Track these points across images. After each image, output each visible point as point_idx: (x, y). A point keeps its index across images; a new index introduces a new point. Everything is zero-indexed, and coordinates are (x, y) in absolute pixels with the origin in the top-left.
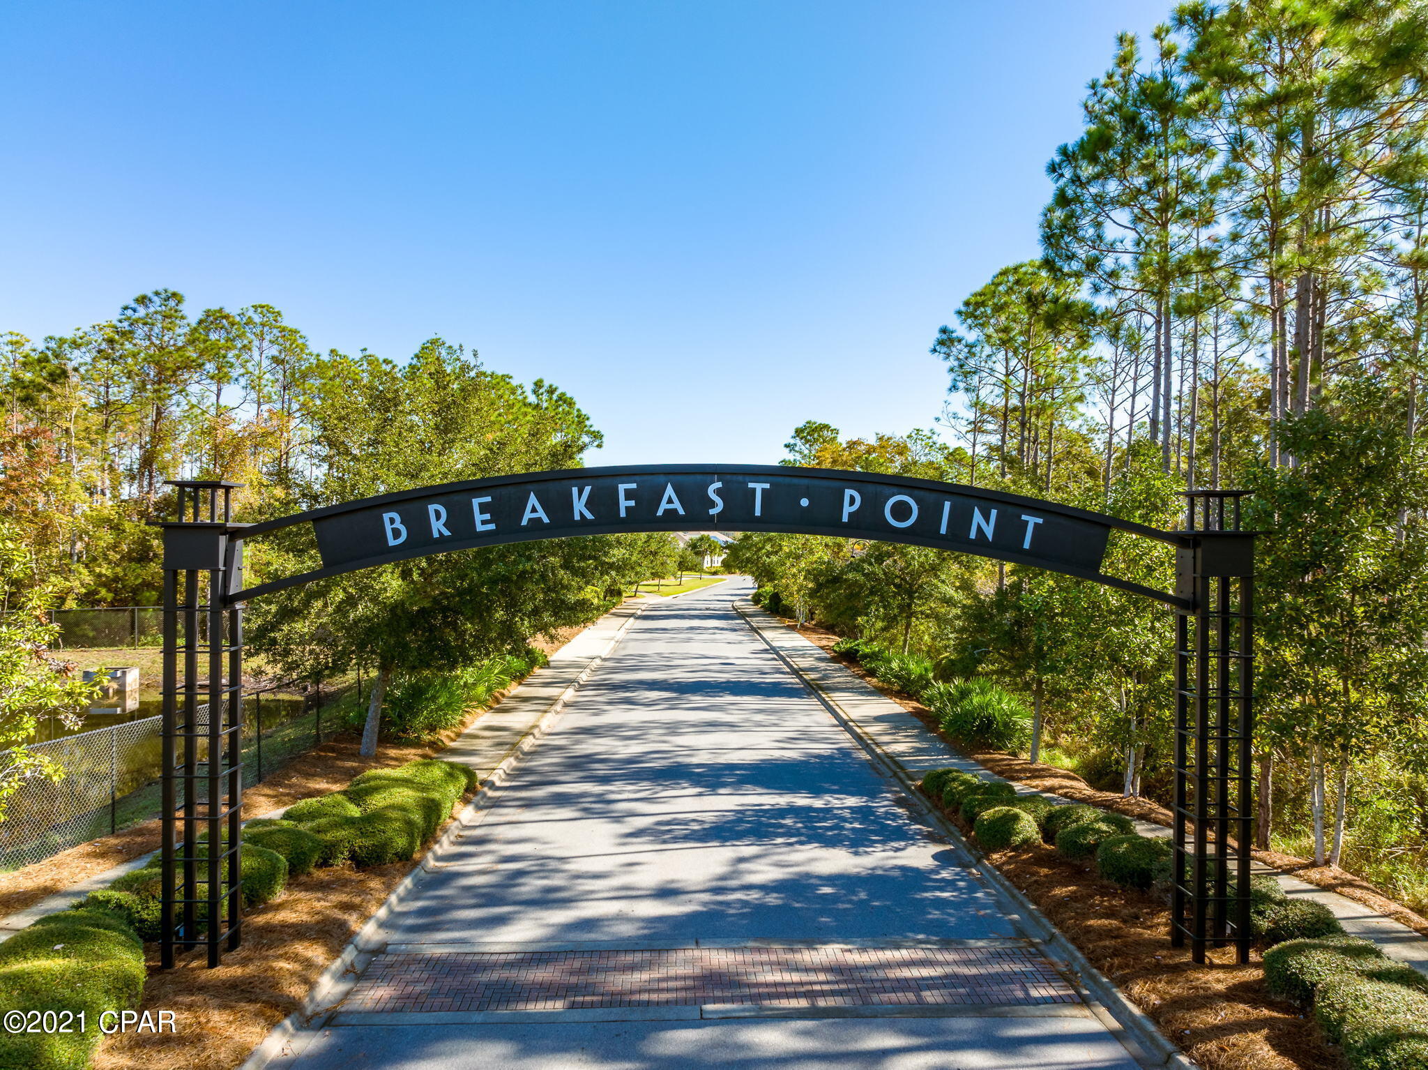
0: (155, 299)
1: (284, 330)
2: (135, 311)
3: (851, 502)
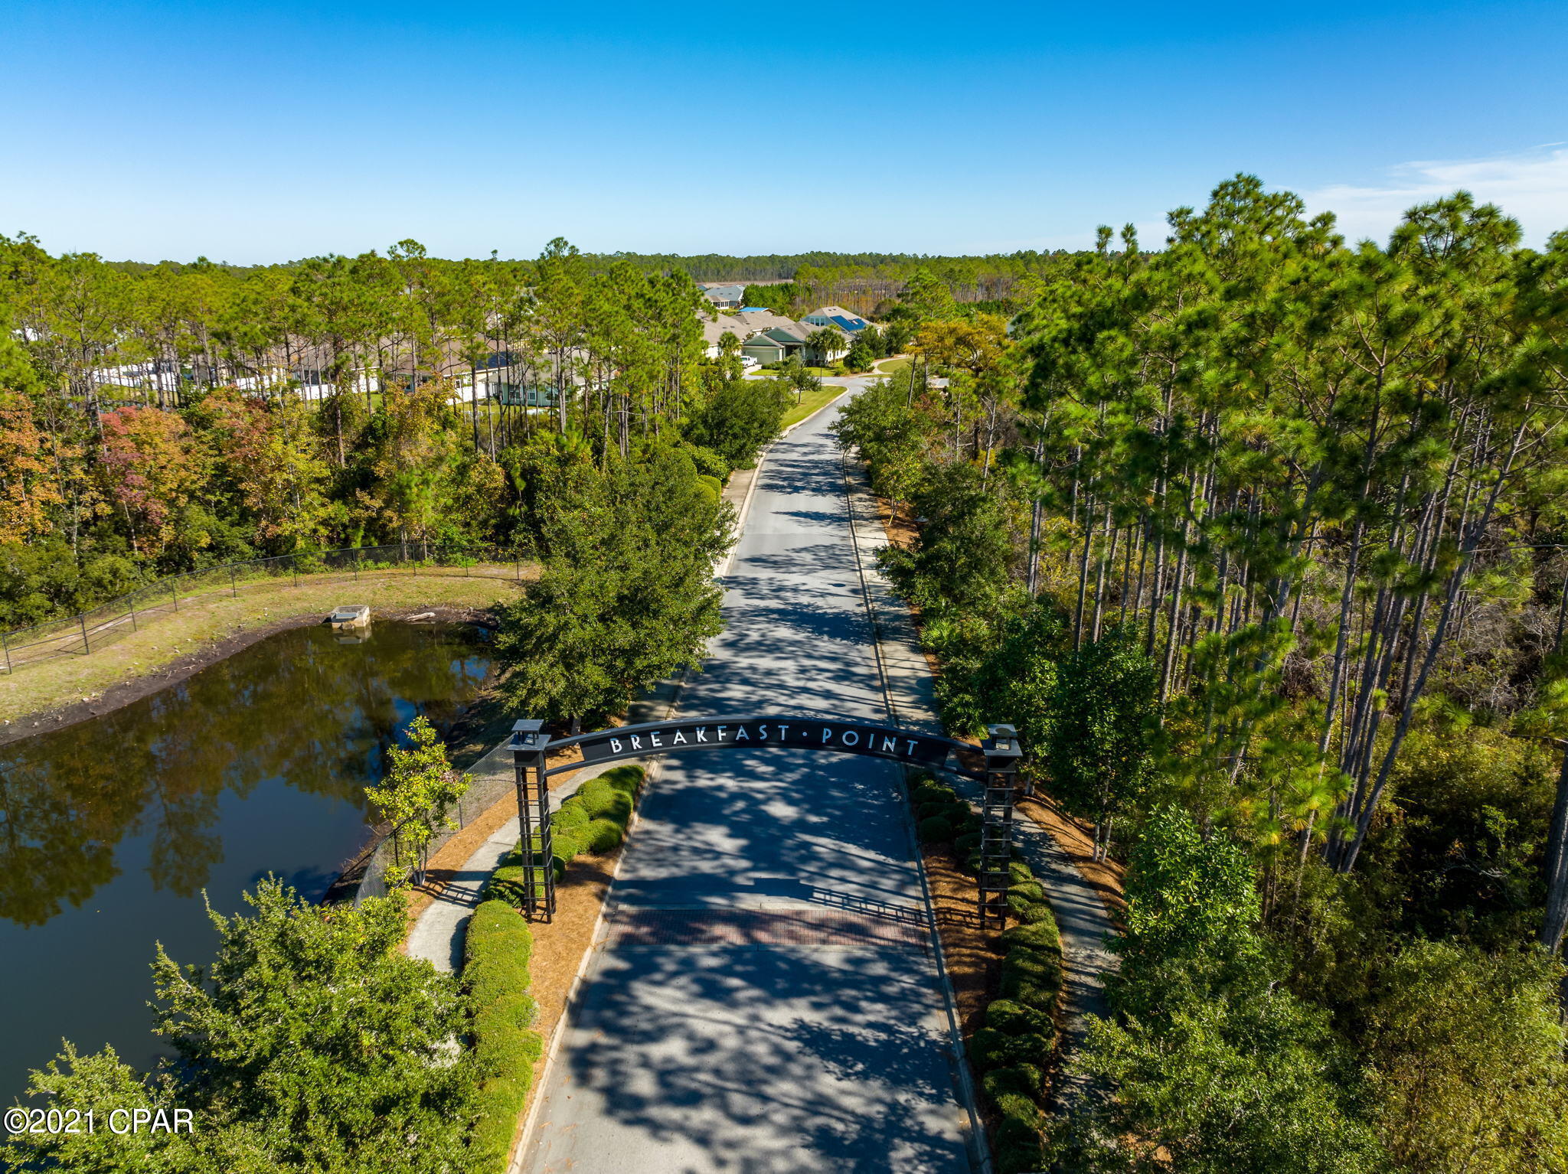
3: (827, 734)
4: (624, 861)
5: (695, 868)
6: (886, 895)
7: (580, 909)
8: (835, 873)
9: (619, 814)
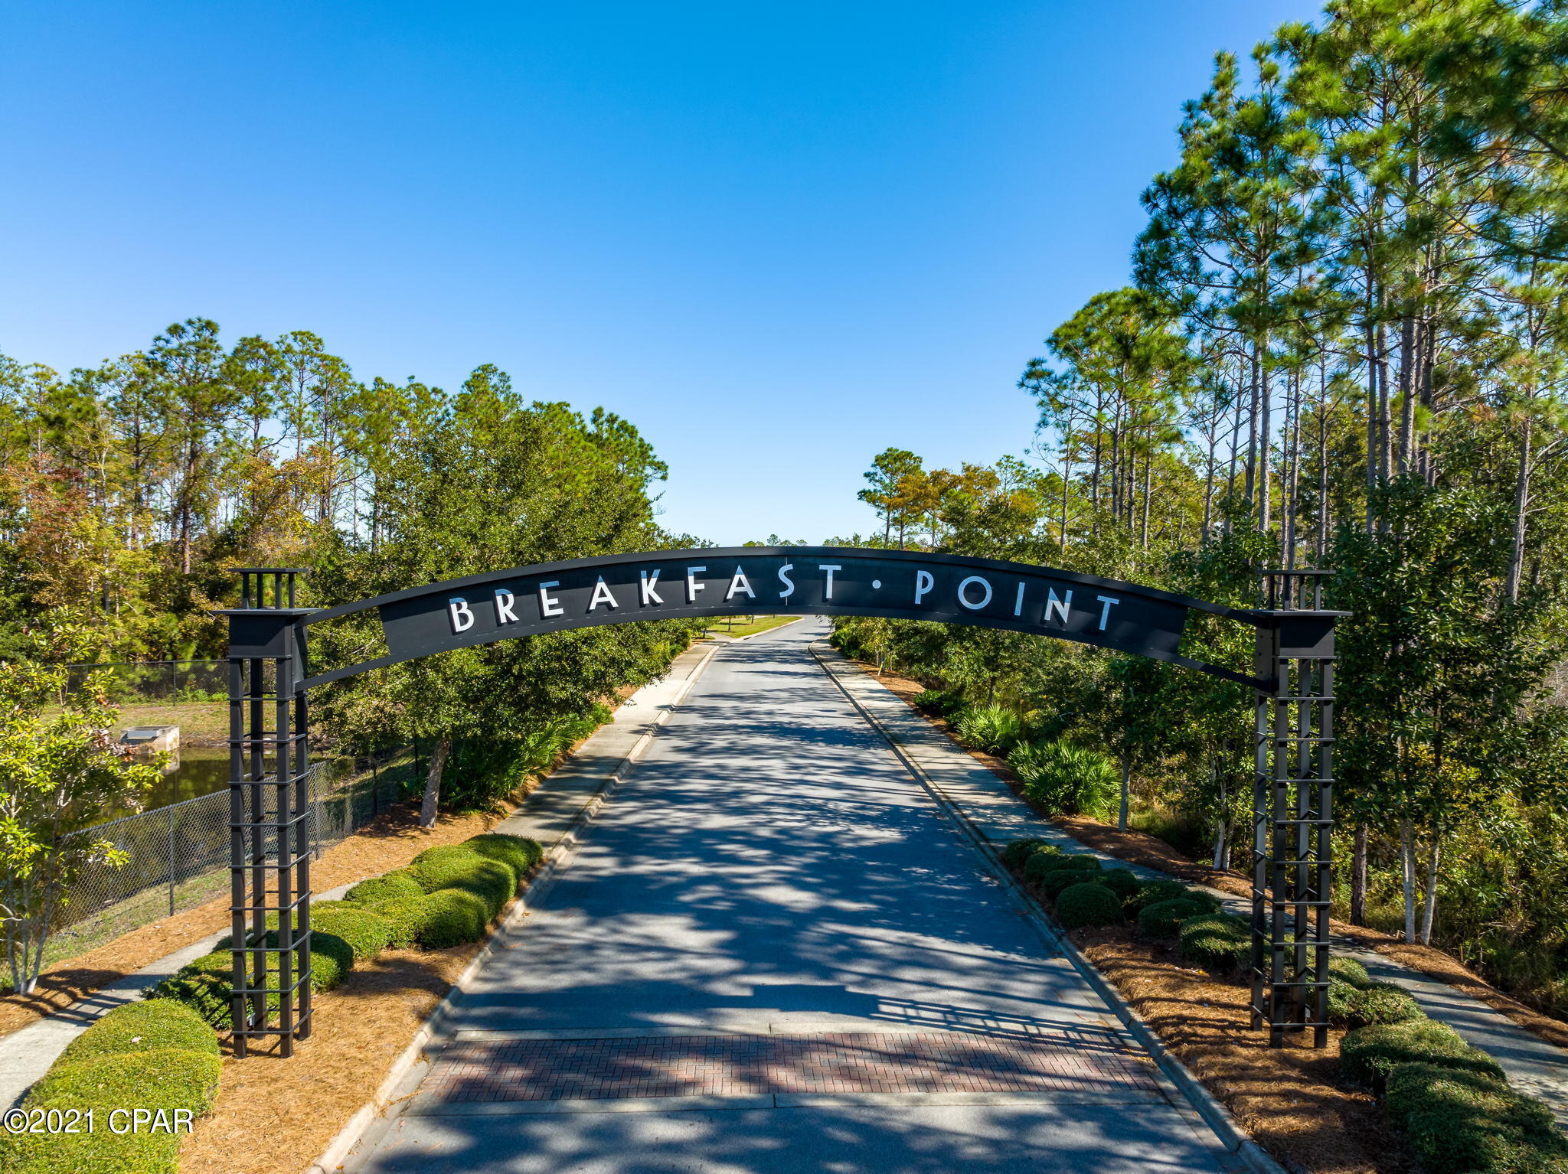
0: (188, 328)
1: (324, 358)
2: (167, 342)
3: (924, 584)
4: (485, 965)
5: (626, 973)
6: (1030, 1005)
7: (367, 1033)
8: (909, 974)
9: (492, 888)
